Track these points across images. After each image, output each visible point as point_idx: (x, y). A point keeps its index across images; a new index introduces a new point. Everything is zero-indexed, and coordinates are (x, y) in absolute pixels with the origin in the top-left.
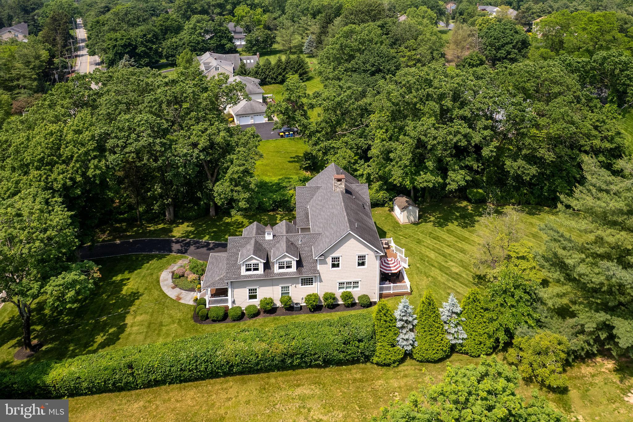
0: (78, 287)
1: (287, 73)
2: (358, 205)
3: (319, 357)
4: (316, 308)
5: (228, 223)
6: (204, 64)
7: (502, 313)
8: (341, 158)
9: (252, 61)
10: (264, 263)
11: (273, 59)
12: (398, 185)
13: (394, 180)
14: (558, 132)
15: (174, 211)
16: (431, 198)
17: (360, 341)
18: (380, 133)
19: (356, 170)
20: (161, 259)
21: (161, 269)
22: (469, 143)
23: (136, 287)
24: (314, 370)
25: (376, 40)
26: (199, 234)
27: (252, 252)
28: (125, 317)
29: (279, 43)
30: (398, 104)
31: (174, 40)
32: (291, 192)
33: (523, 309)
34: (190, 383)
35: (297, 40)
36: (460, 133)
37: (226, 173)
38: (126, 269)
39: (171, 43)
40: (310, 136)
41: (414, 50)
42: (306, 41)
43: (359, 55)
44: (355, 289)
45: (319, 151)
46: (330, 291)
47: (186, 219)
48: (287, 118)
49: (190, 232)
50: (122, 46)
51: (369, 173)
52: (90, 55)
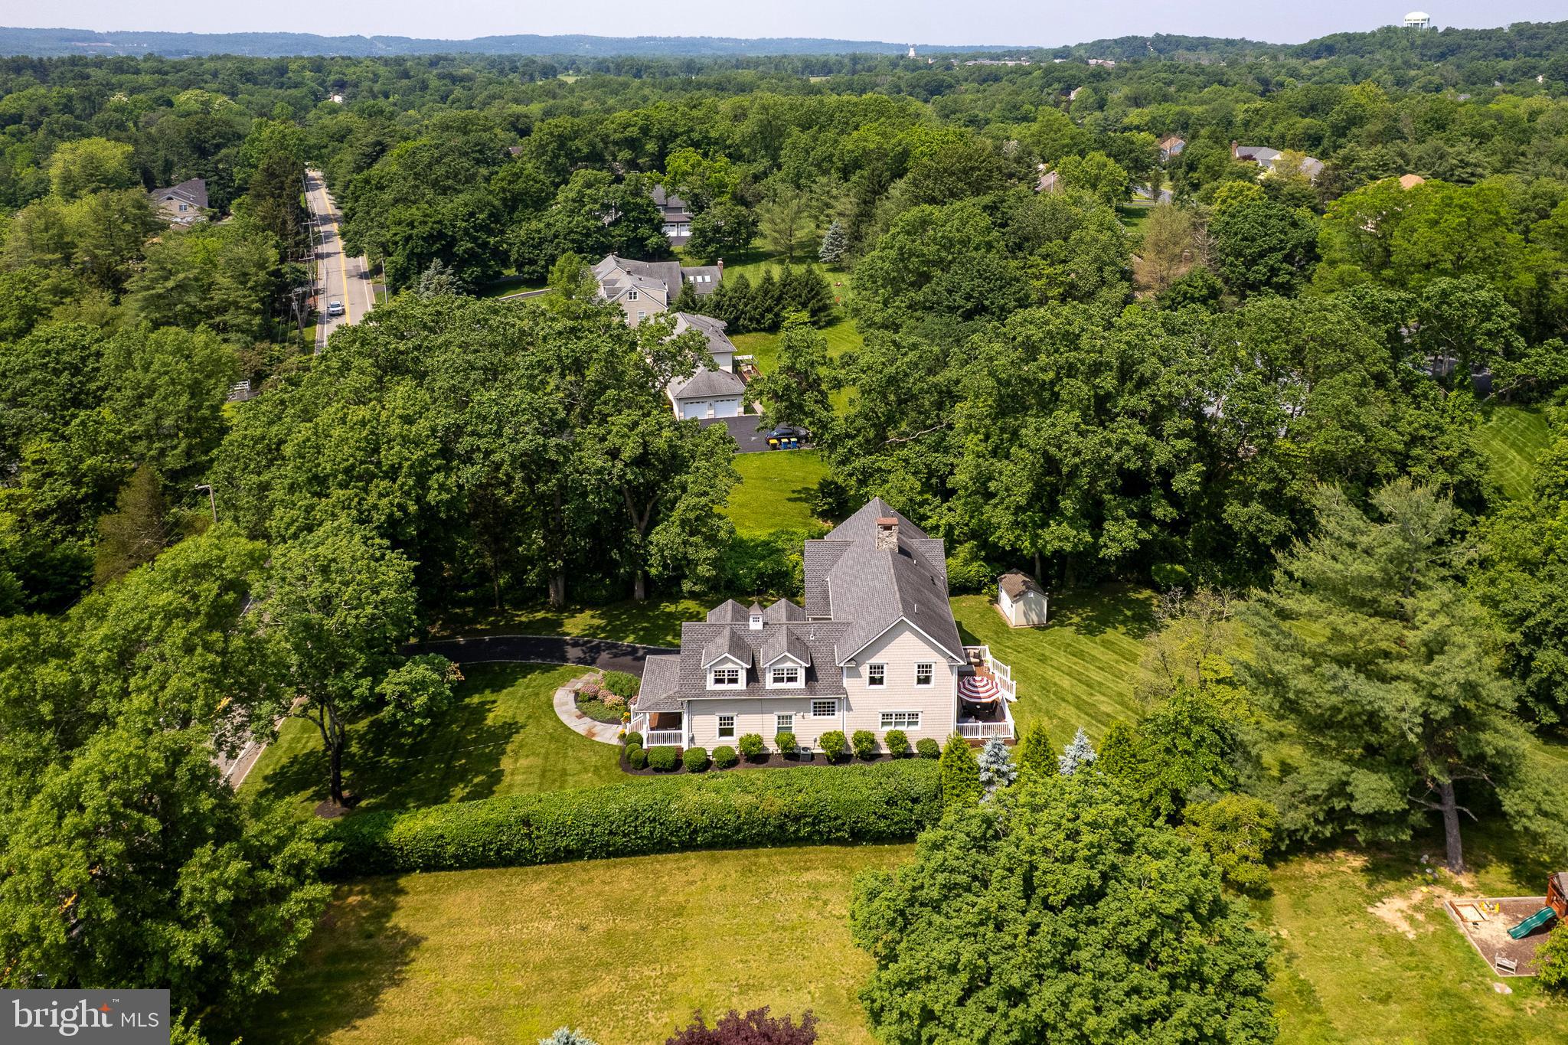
0: (432, 689)
1: (784, 308)
2: (921, 576)
3: (843, 824)
4: (839, 757)
5: (670, 614)
6: (605, 283)
7: (1167, 764)
8: (894, 492)
9: (708, 279)
10: (748, 671)
11: (754, 275)
12: (1008, 548)
13: (1000, 538)
14: (1327, 447)
15: (566, 587)
16: (1078, 580)
17: (915, 801)
18: (972, 442)
19: (925, 517)
20: (548, 671)
21: (553, 687)
22: (1146, 464)
23: (510, 714)
24: (834, 848)
25: (977, 240)
26: (616, 632)
27: (726, 648)
28: (498, 760)
29: (765, 237)
30: (1008, 384)
31: (534, 225)
32: (795, 557)
33: (1206, 758)
34: (625, 859)
35: (805, 230)
36: (1127, 443)
37: (672, 509)
38: (486, 687)
39: (529, 232)
40: (832, 446)
41: (1064, 262)
42: (827, 234)
43: (939, 273)
44: (912, 728)
45: (851, 475)
46: (864, 728)
47: (587, 604)
48: (787, 408)
49: (598, 627)
50: (424, 239)
51: (950, 524)
52: (348, 256)
